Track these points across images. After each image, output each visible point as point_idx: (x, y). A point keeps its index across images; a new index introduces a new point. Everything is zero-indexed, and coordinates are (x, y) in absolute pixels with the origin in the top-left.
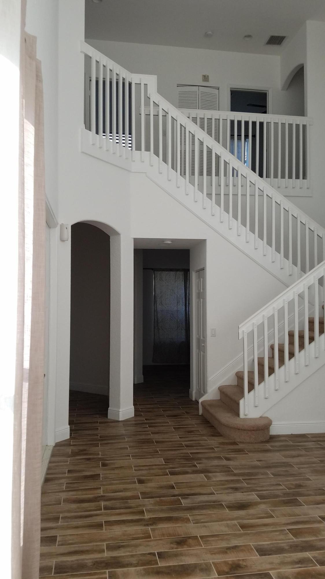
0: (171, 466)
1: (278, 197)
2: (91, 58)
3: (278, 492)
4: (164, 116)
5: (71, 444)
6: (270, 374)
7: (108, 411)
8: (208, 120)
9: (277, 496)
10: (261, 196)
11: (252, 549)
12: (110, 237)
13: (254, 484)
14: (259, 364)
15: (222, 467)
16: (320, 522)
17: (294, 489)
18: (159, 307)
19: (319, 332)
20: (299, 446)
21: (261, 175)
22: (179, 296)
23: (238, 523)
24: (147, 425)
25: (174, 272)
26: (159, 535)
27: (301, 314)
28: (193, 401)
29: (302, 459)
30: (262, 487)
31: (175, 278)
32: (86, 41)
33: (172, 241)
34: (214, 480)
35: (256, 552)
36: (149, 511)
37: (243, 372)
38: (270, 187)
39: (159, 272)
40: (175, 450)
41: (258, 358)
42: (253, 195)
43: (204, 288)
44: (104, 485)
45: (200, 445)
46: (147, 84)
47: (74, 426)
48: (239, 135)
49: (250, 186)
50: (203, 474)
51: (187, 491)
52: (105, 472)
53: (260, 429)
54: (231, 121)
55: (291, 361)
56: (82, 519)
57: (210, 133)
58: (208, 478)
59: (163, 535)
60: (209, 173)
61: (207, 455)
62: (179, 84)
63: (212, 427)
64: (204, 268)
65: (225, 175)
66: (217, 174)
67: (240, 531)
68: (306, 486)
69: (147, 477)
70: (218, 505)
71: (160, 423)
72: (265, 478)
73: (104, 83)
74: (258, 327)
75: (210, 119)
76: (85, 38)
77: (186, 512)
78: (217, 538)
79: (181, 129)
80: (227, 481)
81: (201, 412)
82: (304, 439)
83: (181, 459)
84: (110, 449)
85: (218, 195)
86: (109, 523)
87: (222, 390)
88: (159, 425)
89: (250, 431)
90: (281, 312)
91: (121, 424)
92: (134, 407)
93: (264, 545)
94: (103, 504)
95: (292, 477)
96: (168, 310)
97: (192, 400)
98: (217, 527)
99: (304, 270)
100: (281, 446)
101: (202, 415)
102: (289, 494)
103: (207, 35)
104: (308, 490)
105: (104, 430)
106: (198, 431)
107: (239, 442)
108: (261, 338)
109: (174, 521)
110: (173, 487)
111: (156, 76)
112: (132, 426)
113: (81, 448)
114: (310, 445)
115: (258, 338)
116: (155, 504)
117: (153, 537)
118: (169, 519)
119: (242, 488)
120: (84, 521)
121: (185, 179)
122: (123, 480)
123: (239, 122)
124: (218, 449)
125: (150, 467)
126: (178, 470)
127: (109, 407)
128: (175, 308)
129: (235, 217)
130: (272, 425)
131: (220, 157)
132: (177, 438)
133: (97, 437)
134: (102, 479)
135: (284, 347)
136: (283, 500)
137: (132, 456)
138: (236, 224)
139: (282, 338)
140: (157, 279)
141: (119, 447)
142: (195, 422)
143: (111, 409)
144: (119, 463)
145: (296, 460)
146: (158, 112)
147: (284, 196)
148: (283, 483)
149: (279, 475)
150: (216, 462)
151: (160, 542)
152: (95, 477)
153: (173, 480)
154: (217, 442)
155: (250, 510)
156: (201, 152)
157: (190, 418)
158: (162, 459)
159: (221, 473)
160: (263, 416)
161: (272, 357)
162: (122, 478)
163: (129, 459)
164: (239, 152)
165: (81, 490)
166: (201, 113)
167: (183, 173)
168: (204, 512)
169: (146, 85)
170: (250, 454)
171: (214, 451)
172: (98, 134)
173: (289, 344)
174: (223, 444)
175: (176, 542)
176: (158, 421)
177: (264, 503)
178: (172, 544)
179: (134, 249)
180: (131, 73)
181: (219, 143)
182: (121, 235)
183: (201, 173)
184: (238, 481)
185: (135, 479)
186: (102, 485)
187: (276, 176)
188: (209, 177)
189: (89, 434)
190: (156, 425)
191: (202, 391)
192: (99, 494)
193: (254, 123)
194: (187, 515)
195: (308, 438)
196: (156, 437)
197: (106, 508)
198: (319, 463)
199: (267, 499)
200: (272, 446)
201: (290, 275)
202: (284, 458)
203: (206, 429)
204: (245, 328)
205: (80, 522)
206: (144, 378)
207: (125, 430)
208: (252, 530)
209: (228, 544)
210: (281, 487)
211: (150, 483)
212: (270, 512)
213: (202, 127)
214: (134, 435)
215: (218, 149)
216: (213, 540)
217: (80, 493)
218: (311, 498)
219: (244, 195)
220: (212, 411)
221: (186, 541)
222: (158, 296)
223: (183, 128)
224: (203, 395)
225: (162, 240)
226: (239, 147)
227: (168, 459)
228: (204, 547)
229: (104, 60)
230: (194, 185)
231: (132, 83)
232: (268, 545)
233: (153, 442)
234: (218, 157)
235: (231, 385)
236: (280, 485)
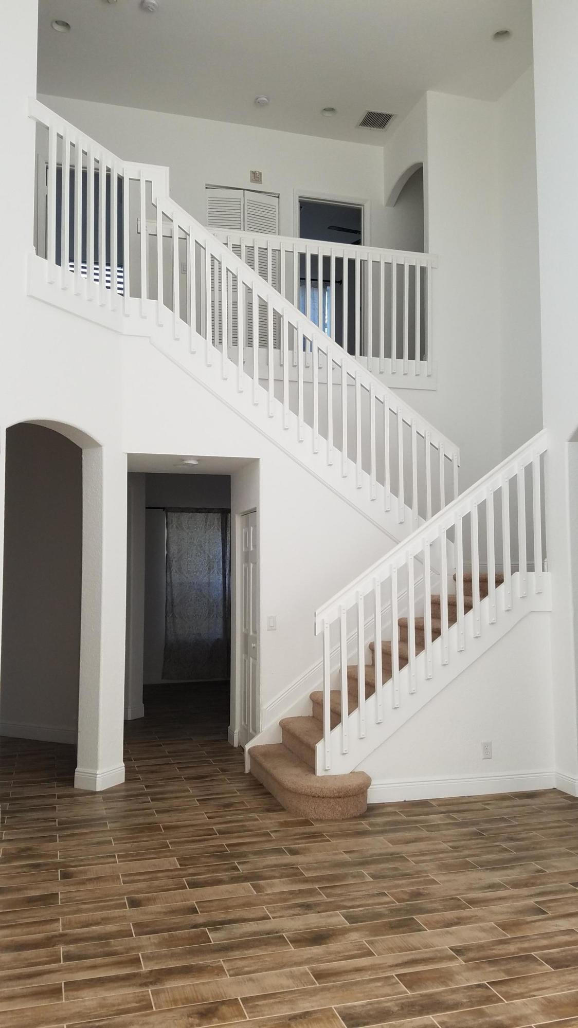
0: (191, 871)
1: (380, 390)
2: (48, 128)
3: (381, 908)
4: (183, 240)
5: (3, 839)
6: (368, 696)
7: (75, 775)
8: (261, 250)
9: (379, 916)
10: (352, 386)
11: (334, 1016)
12: (83, 451)
13: (341, 895)
14: (349, 677)
15: (283, 867)
16: (451, 958)
17: (408, 900)
18: (176, 577)
19: (449, 620)
20: (416, 822)
21: (351, 351)
22: (211, 557)
23: (311, 969)
24: (149, 797)
25: (203, 514)
26: (167, 1002)
27: (419, 590)
28: (235, 748)
29: (422, 846)
30: (353, 900)
31: (206, 525)
32: (38, 99)
33: (198, 461)
34: (269, 891)
35: (342, 1021)
36: (148, 958)
37: (322, 693)
38: (367, 370)
39: (176, 514)
40: (200, 841)
41: (348, 666)
42: (338, 385)
43: (256, 546)
44: (64, 914)
45: (245, 828)
46: (151, 182)
47: (8, 804)
48: (314, 280)
49: (333, 369)
50: (248, 882)
51: (220, 916)
52: (68, 889)
53: (351, 795)
54: (300, 255)
55: (403, 672)
56: (22, 982)
57: (263, 274)
58: (258, 888)
59: (175, 1002)
60: (263, 343)
61: (257, 847)
62: (209, 185)
63: (268, 794)
64: (256, 508)
65: (291, 347)
66: (278, 345)
67: (314, 983)
68: (429, 894)
69: (147, 895)
70: (274, 939)
71: (172, 792)
72: (359, 883)
73: (72, 173)
74: (348, 612)
75: (263, 250)
76: (38, 92)
77: (217, 955)
78: (272, 1001)
79: (213, 263)
80: (291, 893)
81: (247, 768)
82: (426, 810)
83: (210, 856)
84: (78, 845)
85: (279, 381)
86: (73, 986)
87: (285, 726)
88: (172, 795)
89: (333, 798)
90: (386, 585)
91: (100, 798)
92: (124, 765)
93: (355, 1006)
94: (62, 949)
95: (405, 879)
96: (191, 581)
97: (232, 747)
98: (273, 980)
99: (422, 514)
100: (386, 823)
101: (250, 773)
102: (399, 910)
103: (258, 103)
104: (431, 902)
105: (66, 810)
106: (243, 803)
107: (312, 819)
108: (353, 633)
109: (194, 973)
110: (194, 911)
111: (168, 168)
112: (120, 801)
113: (22, 845)
114: (436, 819)
115: (348, 632)
116: (160, 945)
117: (155, 1007)
118: (186, 971)
119: (317, 905)
120: (25, 985)
121: (221, 351)
122: (101, 901)
123: (314, 258)
124: (278, 834)
125: (152, 875)
126: (204, 878)
127: (76, 767)
128: (206, 580)
129: (309, 421)
130: (371, 787)
131: (282, 316)
132: (204, 818)
133: (53, 823)
134: (61, 903)
135: (391, 647)
136: (390, 923)
137: (119, 857)
138: (310, 433)
139: (387, 631)
140: (173, 526)
141: (95, 840)
142: (238, 786)
143: (81, 770)
144: (96, 870)
145: (412, 848)
146: (172, 231)
147: (389, 388)
148: (389, 891)
149: (384, 877)
150: (272, 860)
151: (169, 1015)
152: (48, 899)
153: (194, 896)
154: (275, 822)
155: (331, 943)
156: (249, 305)
157: (229, 779)
158: (175, 858)
159: (282, 879)
160: (356, 771)
161: (371, 664)
162: (99, 898)
163: (114, 863)
164: (315, 309)
165: (22, 924)
166: (248, 238)
167: (217, 341)
168: (250, 952)
169: (149, 182)
170: (334, 841)
171: (270, 839)
172: (60, 266)
173: (399, 642)
174: (286, 824)
175: (197, 1013)
176: (170, 788)
177: (356, 930)
178: (191, 1017)
179: (128, 473)
180: (122, 160)
181: (280, 293)
182: (103, 447)
183: (249, 343)
184: (311, 892)
185: (124, 899)
186: (59, 914)
187: (376, 354)
188: (264, 350)
189: (38, 819)
190: (166, 796)
191: (251, 730)
192: (56, 931)
193: (339, 261)
194: (220, 961)
195: (432, 806)
196: (165, 819)
197: (68, 957)
198: (451, 852)
199: (362, 922)
200: (371, 825)
201: (401, 523)
202: (391, 845)
203: (257, 798)
204: (327, 615)
205: (18, 988)
206: (145, 709)
207: (105, 809)
208: (334, 981)
209: (292, 1009)
210: (386, 899)
211: (151, 905)
212: (367, 945)
213: (250, 263)
214: (124, 817)
215: (278, 302)
216: (266, 1005)
217: (18, 931)
218: (436, 916)
219: (323, 384)
220: (268, 765)
221: (217, 1009)
222: (174, 558)
223: (216, 262)
224: (252, 737)
225: (181, 459)
226: (314, 299)
227: (185, 859)
228: (250, 1018)
229: (73, 134)
230: (236, 362)
231: (123, 178)
232: (363, 1006)
233: (159, 829)
234: (278, 317)
235: (301, 717)
236: (385, 894)
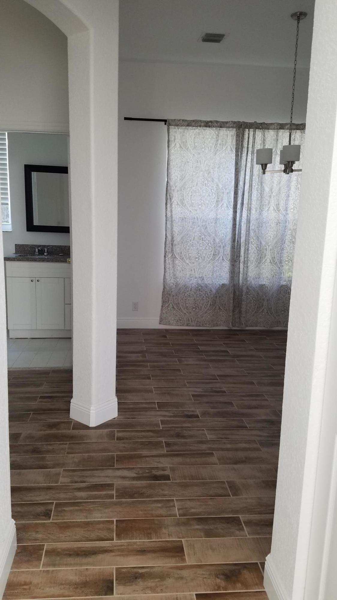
18: (177, 211)
22: (221, 186)
25: (214, 129)
31: (216, 145)
39: (180, 130)
96: (195, 216)
128: (212, 215)
140: (175, 145)
222: (176, 187)
